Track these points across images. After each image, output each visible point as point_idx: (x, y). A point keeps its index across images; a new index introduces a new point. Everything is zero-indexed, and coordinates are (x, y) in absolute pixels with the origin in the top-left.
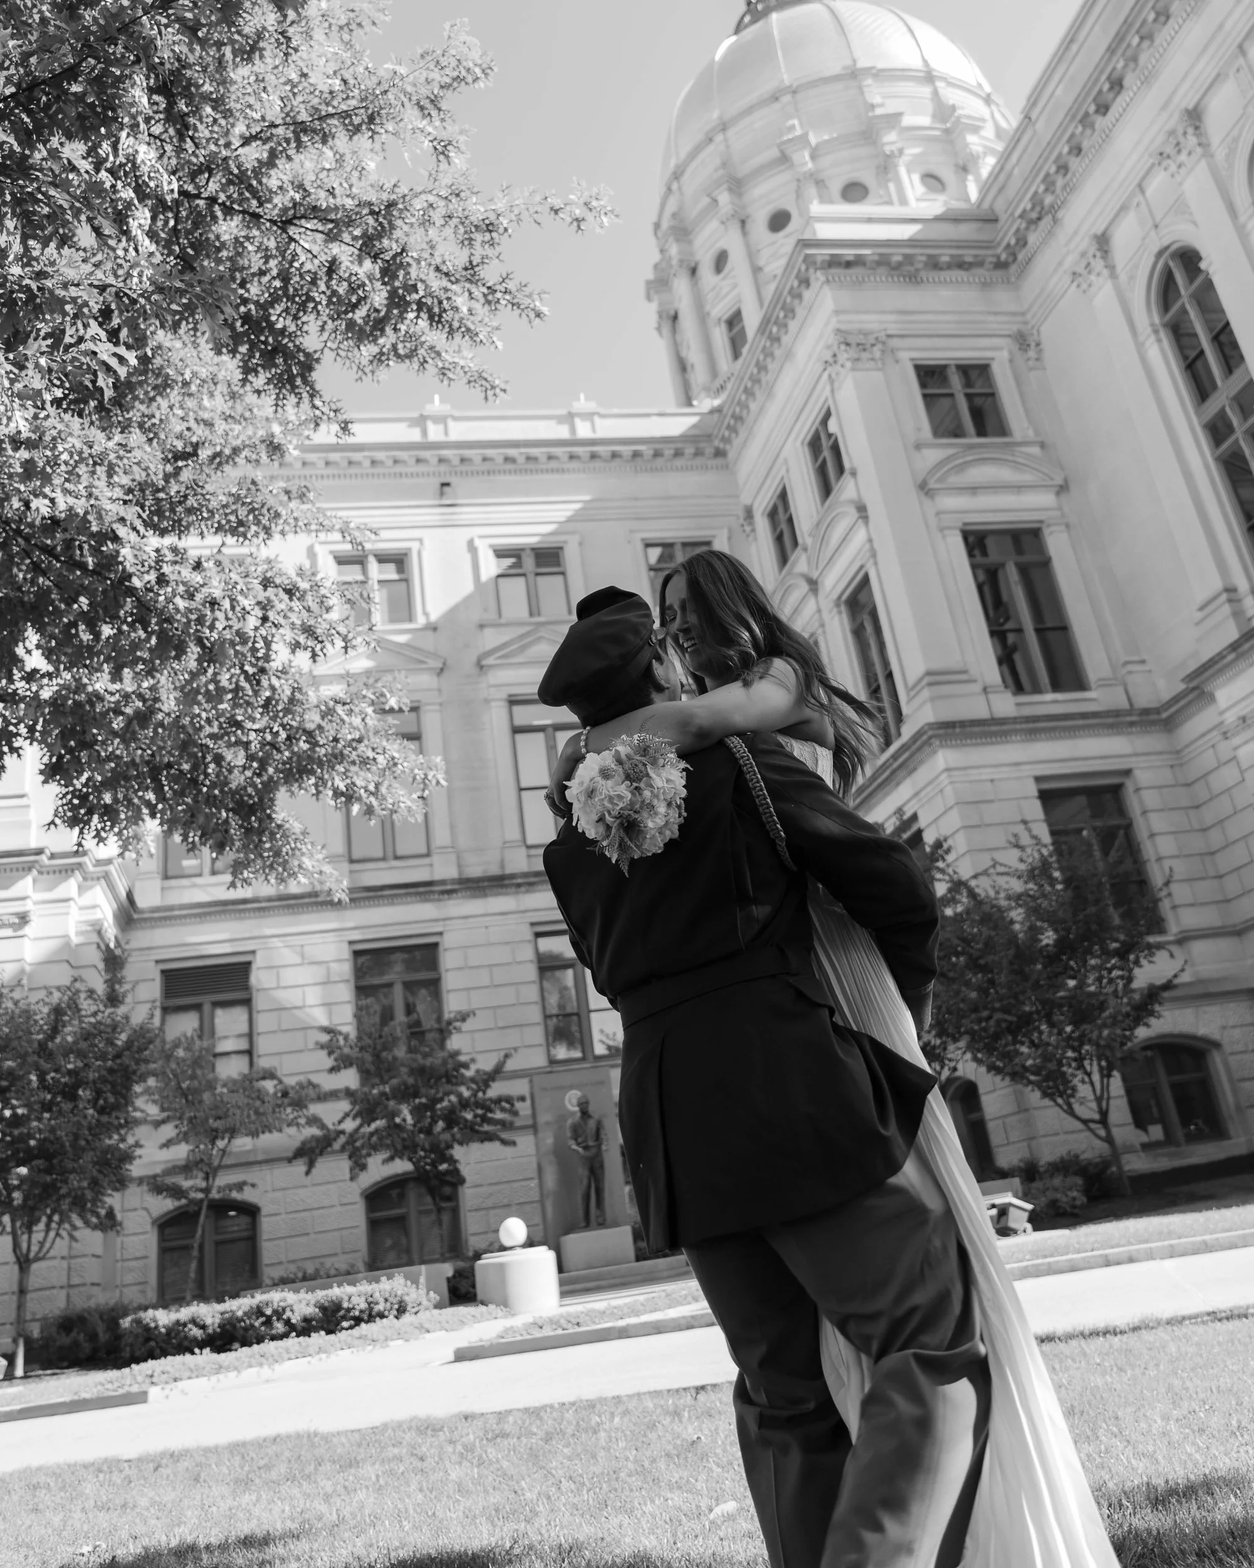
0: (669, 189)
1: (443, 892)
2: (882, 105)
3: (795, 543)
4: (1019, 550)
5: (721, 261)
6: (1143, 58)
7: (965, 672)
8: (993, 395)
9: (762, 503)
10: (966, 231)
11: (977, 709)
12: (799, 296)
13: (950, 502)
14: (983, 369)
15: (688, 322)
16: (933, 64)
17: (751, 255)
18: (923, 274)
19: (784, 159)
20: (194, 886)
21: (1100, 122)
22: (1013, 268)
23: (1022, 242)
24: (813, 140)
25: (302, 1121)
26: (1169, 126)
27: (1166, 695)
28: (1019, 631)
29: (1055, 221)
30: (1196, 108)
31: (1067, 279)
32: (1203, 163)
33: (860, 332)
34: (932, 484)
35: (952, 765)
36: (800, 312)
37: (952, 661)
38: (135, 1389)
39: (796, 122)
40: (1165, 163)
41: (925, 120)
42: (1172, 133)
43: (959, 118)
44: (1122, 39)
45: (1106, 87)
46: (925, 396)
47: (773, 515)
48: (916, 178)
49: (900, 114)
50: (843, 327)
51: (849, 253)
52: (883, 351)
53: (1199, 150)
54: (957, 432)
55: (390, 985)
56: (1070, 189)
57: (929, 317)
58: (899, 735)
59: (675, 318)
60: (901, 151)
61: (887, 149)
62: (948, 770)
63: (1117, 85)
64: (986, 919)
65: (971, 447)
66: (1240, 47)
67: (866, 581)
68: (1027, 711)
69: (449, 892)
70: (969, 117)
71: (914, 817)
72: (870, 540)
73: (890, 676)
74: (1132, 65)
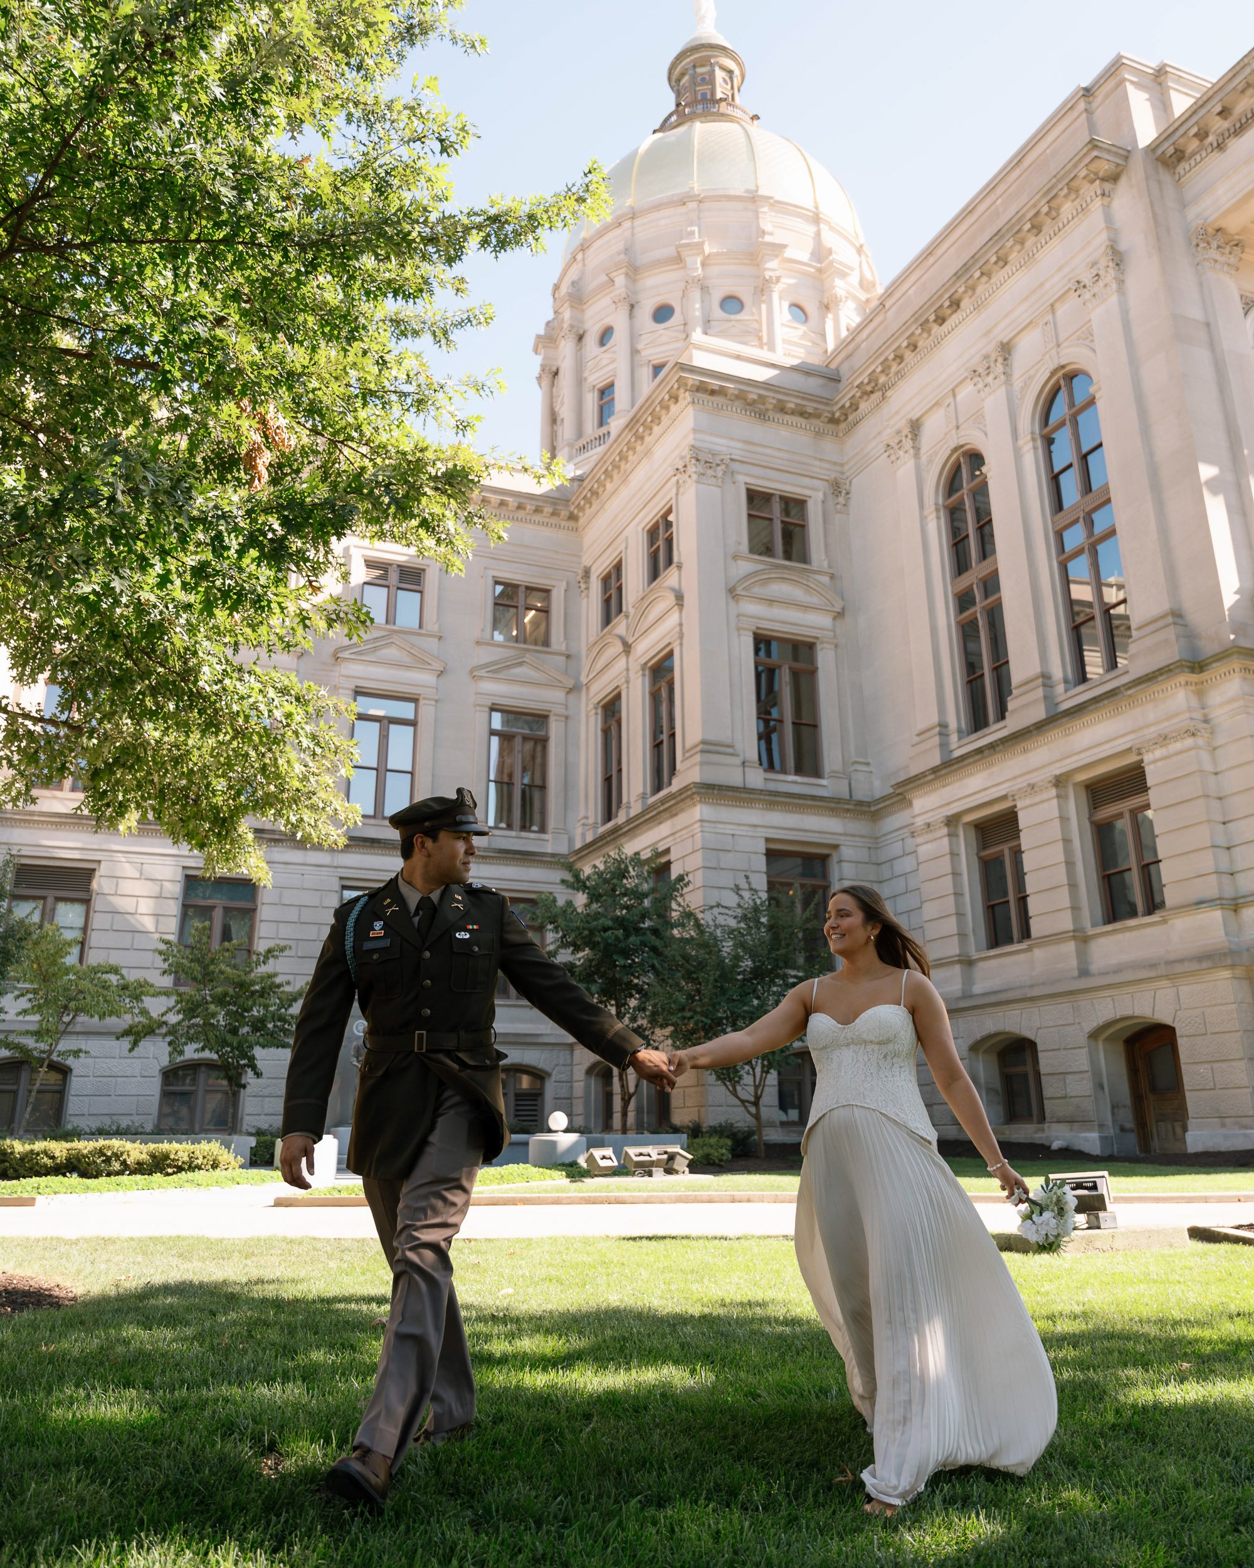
0: (574, 258)
1: (271, 840)
2: (771, 234)
3: (620, 610)
4: (796, 658)
5: (605, 335)
6: (980, 289)
7: (732, 747)
8: (803, 526)
9: (600, 568)
10: (812, 385)
11: (734, 777)
12: (667, 408)
13: (751, 608)
14: (801, 503)
15: (566, 381)
16: (821, 209)
17: (633, 337)
18: (771, 414)
19: (678, 259)
20: (55, 797)
21: (936, 329)
22: (843, 426)
23: (855, 407)
24: (707, 249)
25: (136, 1011)
26: (984, 352)
27: (878, 795)
28: (781, 721)
29: (884, 397)
30: (1008, 343)
31: (882, 447)
32: (1003, 388)
33: (710, 452)
34: (739, 591)
35: (706, 817)
36: (665, 421)
37: (723, 736)
38: (25, 1195)
39: (696, 229)
40: (976, 379)
41: (804, 256)
42: (986, 357)
43: (832, 262)
44: (967, 270)
45: (947, 303)
46: (750, 516)
47: (606, 580)
48: (786, 305)
49: (785, 246)
50: (697, 444)
51: (715, 383)
52: (725, 473)
53: (1003, 377)
54: (768, 551)
55: (213, 908)
56: (900, 375)
57: (768, 451)
58: (670, 784)
59: (556, 373)
60: (778, 279)
61: (768, 274)
62: (701, 821)
63: (955, 304)
64: (705, 945)
65: (777, 566)
66: (1052, 305)
67: (671, 654)
68: (772, 786)
69: (276, 841)
70: (841, 263)
71: (667, 851)
72: (681, 625)
73: (672, 736)
74: (970, 293)
